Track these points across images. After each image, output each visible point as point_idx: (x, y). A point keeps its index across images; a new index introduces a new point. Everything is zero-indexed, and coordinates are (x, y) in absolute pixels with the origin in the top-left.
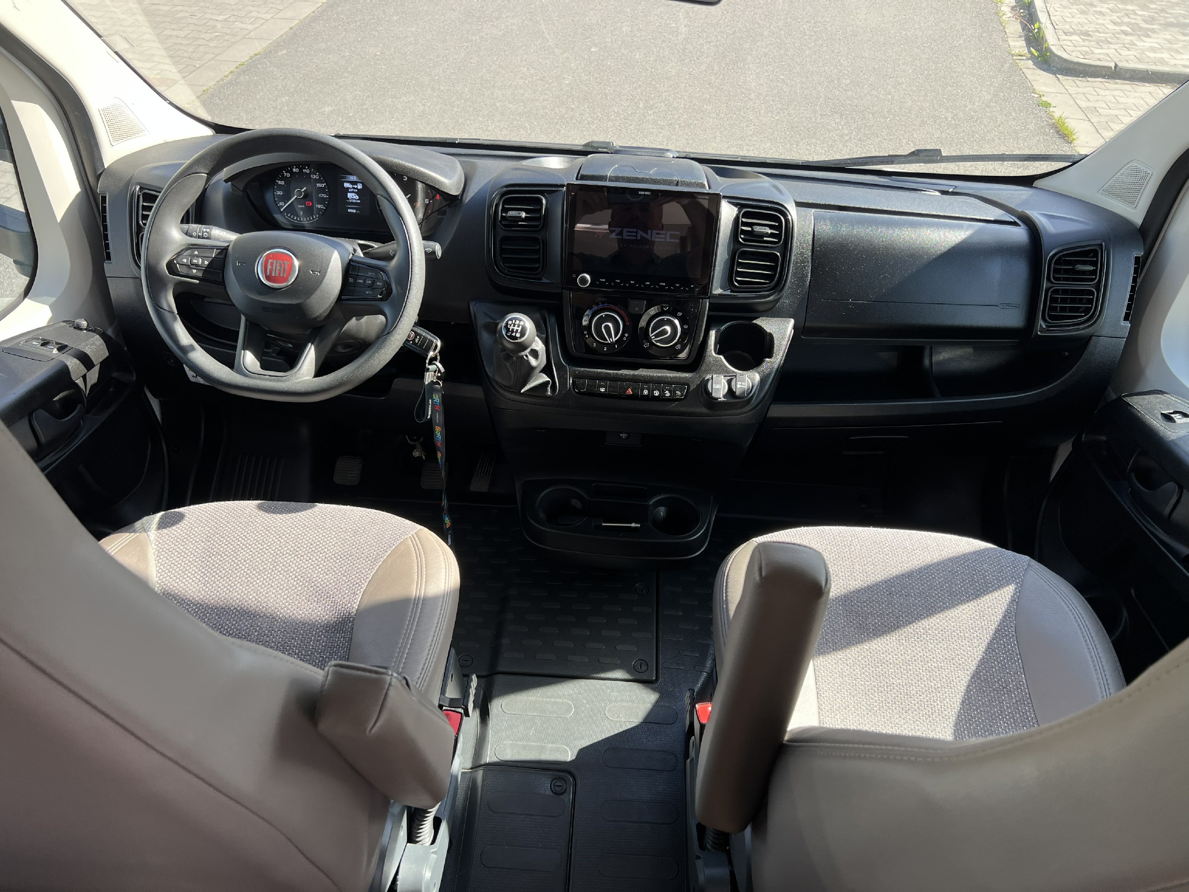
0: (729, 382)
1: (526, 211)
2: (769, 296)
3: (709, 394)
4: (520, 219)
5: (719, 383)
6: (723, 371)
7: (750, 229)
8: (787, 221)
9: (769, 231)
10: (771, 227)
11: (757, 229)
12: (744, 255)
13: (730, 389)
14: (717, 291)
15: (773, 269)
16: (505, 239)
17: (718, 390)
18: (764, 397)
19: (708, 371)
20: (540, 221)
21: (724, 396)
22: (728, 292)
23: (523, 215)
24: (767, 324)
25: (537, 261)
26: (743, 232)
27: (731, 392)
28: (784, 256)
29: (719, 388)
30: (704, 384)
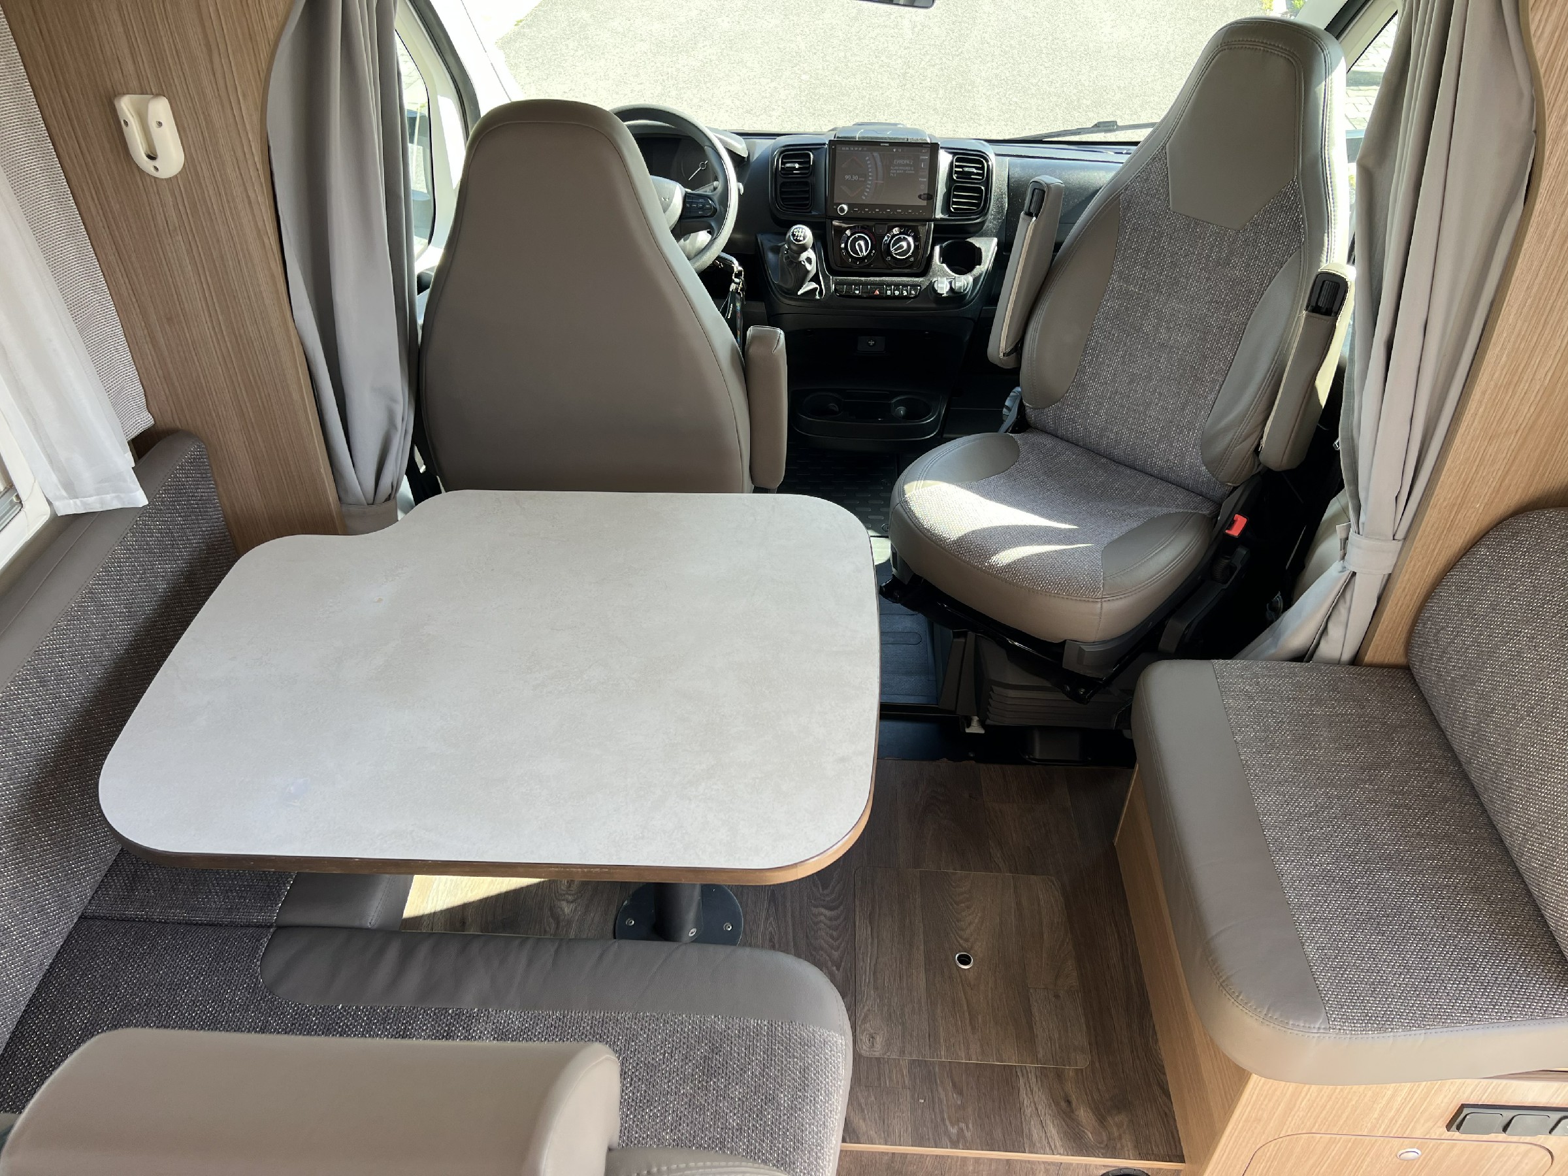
0: (951, 283)
1: (799, 163)
2: (978, 218)
3: (935, 291)
4: (794, 168)
5: (943, 283)
6: (945, 275)
7: (961, 170)
8: (988, 166)
9: (975, 171)
10: (977, 168)
11: (966, 169)
12: (958, 189)
13: (951, 287)
14: (939, 215)
15: (979, 198)
16: (783, 184)
17: (942, 288)
18: (977, 294)
19: (934, 276)
20: (809, 170)
21: (947, 292)
22: (946, 217)
23: (797, 166)
24: (977, 242)
25: (807, 199)
26: (956, 172)
27: (951, 289)
28: (987, 189)
29: (943, 287)
30: (931, 285)
